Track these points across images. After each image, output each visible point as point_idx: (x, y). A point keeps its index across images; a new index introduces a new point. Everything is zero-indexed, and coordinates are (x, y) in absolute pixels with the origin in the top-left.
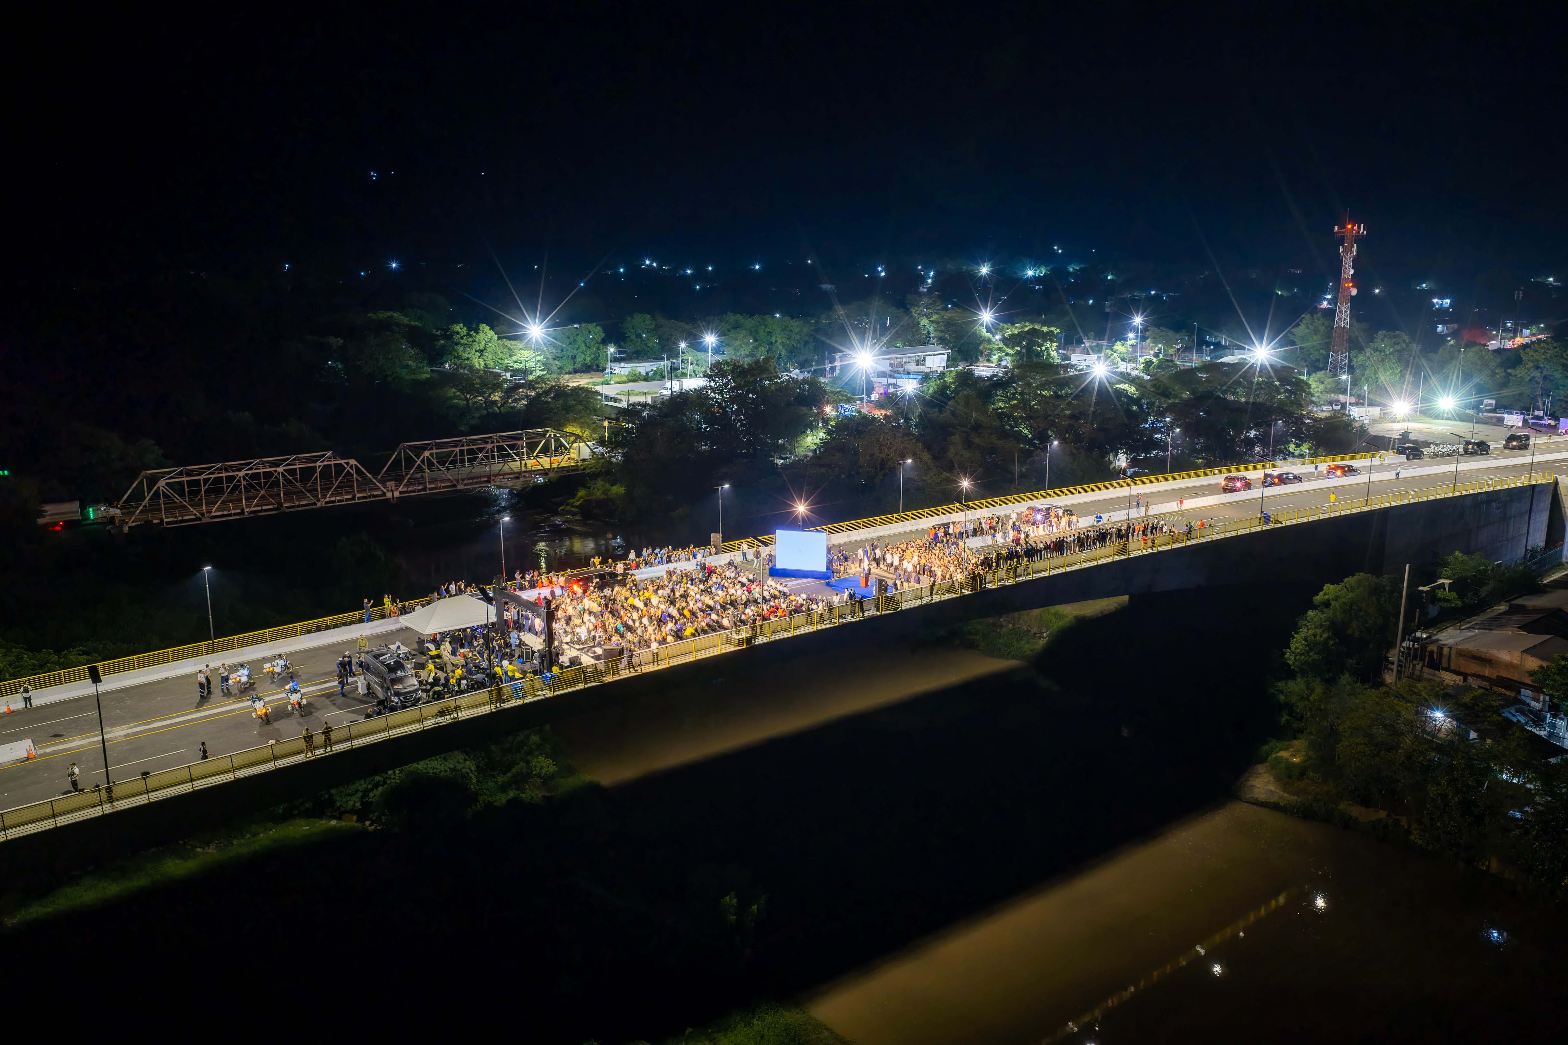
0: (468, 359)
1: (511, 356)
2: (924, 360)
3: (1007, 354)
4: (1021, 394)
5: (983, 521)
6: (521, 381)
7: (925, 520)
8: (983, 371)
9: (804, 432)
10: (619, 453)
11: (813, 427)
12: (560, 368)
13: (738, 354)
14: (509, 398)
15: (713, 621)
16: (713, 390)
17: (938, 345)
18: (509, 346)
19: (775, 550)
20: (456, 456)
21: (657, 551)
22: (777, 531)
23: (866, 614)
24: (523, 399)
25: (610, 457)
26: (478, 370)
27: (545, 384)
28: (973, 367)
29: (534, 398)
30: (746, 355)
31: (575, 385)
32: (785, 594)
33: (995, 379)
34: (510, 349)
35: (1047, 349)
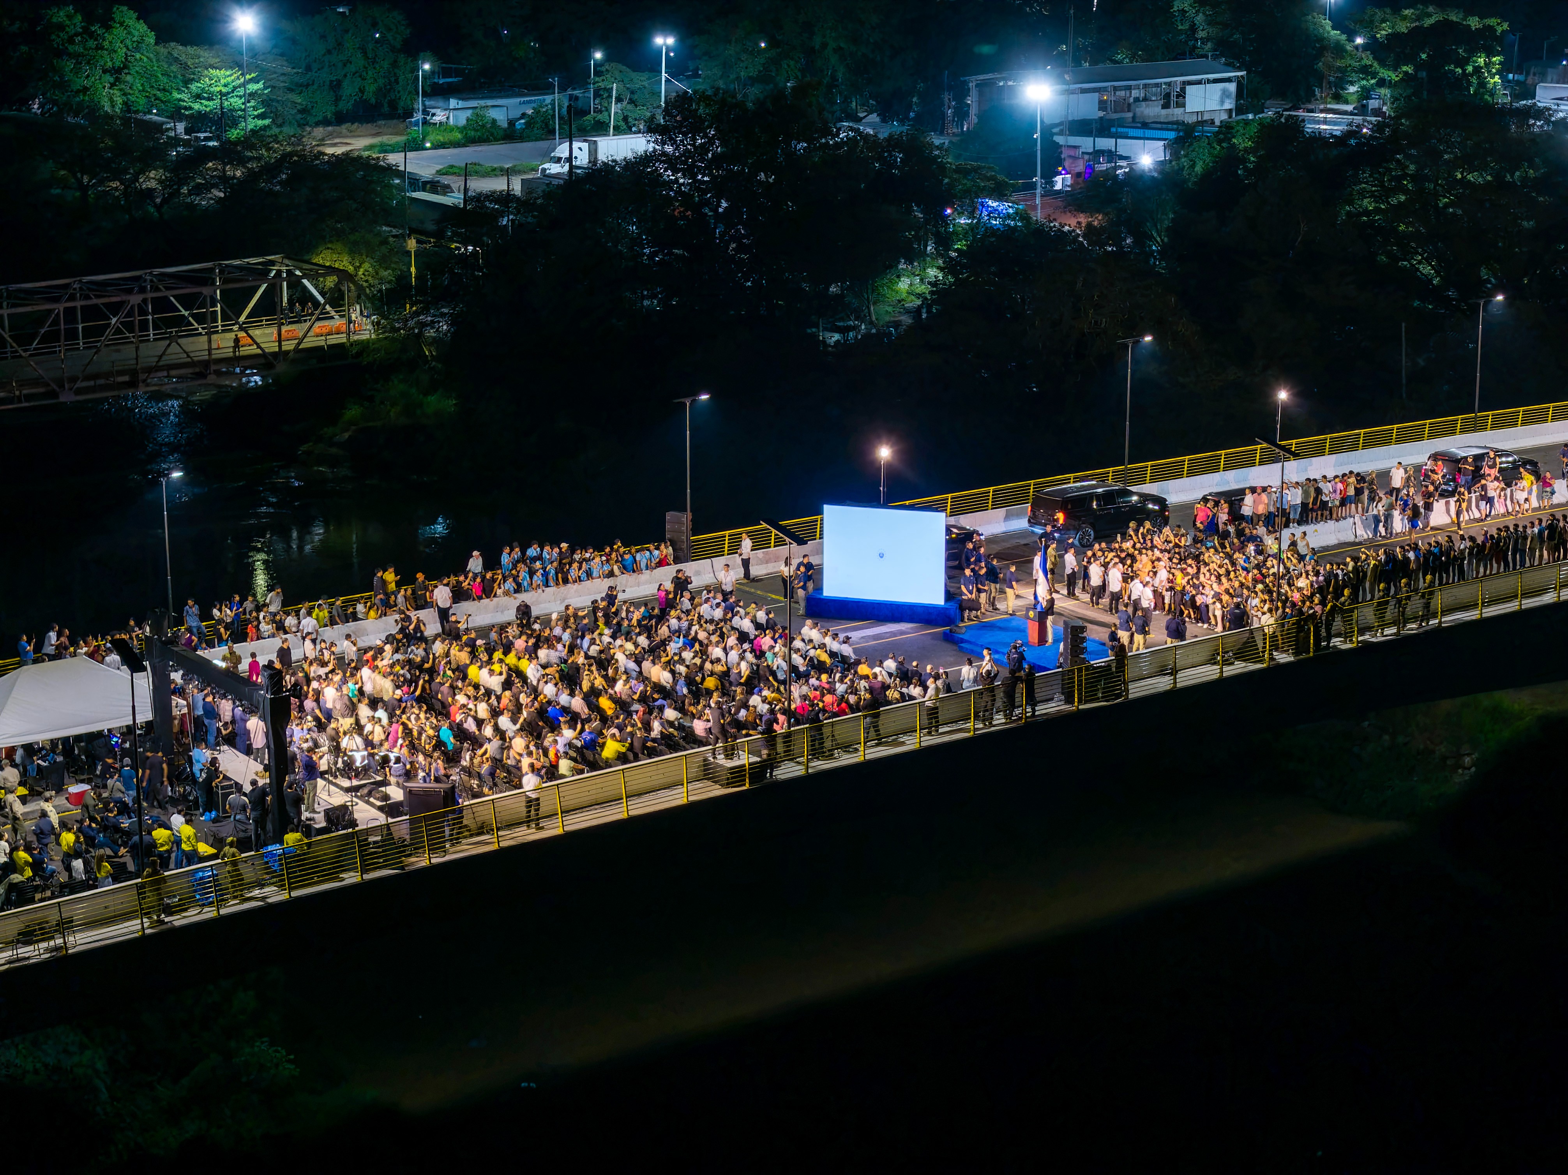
0: (85, 89)
1: (187, 82)
2: (1182, 94)
3: (1382, 83)
4: (1414, 178)
5: (1327, 488)
6: (211, 144)
7: (1185, 482)
8: (1325, 122)
9: (893, 265)
10: (443, 315)
11: (913, 255)
12: (303, 111)
13: (732, 77)
14: (181, 183)
15: (671, 724)
16: (672, 162)
17: (1215, 58)
18: (183, 58)
19: (820, 551)
20: (56, 322)
21: (532, 552)
22: (827, 508)
23: (1042, 709)
24: (215, 186)
25: (423, 325)
26: (109, 118)
27: (269, 149)
28: (1301, 113)
29: (242, 182)
30: (750, 78)
31: (339, 151)
32: (844, 659)
33: (1353, 142)
34: (185, 67)
35: (1477, 70)
